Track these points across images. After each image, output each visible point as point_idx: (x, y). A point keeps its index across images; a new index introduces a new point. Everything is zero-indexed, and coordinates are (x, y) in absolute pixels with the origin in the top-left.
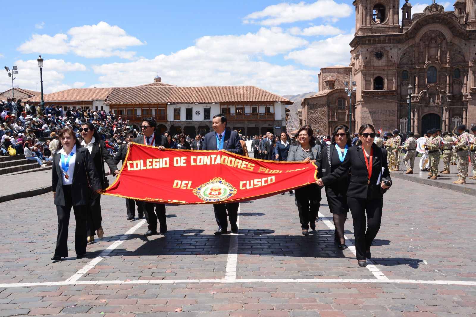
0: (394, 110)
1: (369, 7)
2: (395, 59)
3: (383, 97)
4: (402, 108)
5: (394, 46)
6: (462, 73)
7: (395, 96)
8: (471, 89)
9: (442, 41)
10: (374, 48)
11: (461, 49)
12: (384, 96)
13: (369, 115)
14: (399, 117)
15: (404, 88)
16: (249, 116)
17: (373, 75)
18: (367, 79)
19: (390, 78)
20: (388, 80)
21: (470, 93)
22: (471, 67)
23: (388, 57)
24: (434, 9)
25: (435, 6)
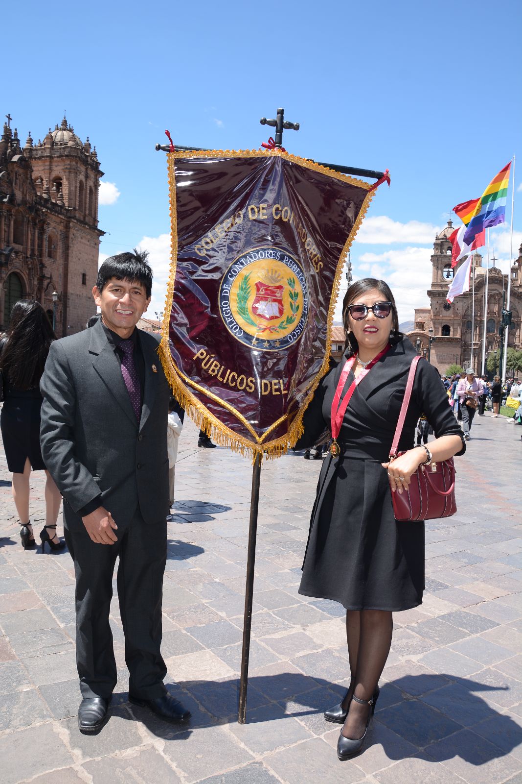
0: (457, 354)
1: (440, 266)
2: (461, 311)
4: (466, 352)
5: (460, 300)
6: (516, 326)
7: (459, 342)
9: (499, 299)
10: (443, 301)
11: (515, 306)
12: (450, 342)
13: (436, 357)
14: (462, 360)
15: (468, 336)
16: (335, 353)
17: (442, 323)
18: (436, 326)
19: (455, 327)
20: (453, 328)
23: (454, 309)
24: (493, 272)
25: (495, 269)
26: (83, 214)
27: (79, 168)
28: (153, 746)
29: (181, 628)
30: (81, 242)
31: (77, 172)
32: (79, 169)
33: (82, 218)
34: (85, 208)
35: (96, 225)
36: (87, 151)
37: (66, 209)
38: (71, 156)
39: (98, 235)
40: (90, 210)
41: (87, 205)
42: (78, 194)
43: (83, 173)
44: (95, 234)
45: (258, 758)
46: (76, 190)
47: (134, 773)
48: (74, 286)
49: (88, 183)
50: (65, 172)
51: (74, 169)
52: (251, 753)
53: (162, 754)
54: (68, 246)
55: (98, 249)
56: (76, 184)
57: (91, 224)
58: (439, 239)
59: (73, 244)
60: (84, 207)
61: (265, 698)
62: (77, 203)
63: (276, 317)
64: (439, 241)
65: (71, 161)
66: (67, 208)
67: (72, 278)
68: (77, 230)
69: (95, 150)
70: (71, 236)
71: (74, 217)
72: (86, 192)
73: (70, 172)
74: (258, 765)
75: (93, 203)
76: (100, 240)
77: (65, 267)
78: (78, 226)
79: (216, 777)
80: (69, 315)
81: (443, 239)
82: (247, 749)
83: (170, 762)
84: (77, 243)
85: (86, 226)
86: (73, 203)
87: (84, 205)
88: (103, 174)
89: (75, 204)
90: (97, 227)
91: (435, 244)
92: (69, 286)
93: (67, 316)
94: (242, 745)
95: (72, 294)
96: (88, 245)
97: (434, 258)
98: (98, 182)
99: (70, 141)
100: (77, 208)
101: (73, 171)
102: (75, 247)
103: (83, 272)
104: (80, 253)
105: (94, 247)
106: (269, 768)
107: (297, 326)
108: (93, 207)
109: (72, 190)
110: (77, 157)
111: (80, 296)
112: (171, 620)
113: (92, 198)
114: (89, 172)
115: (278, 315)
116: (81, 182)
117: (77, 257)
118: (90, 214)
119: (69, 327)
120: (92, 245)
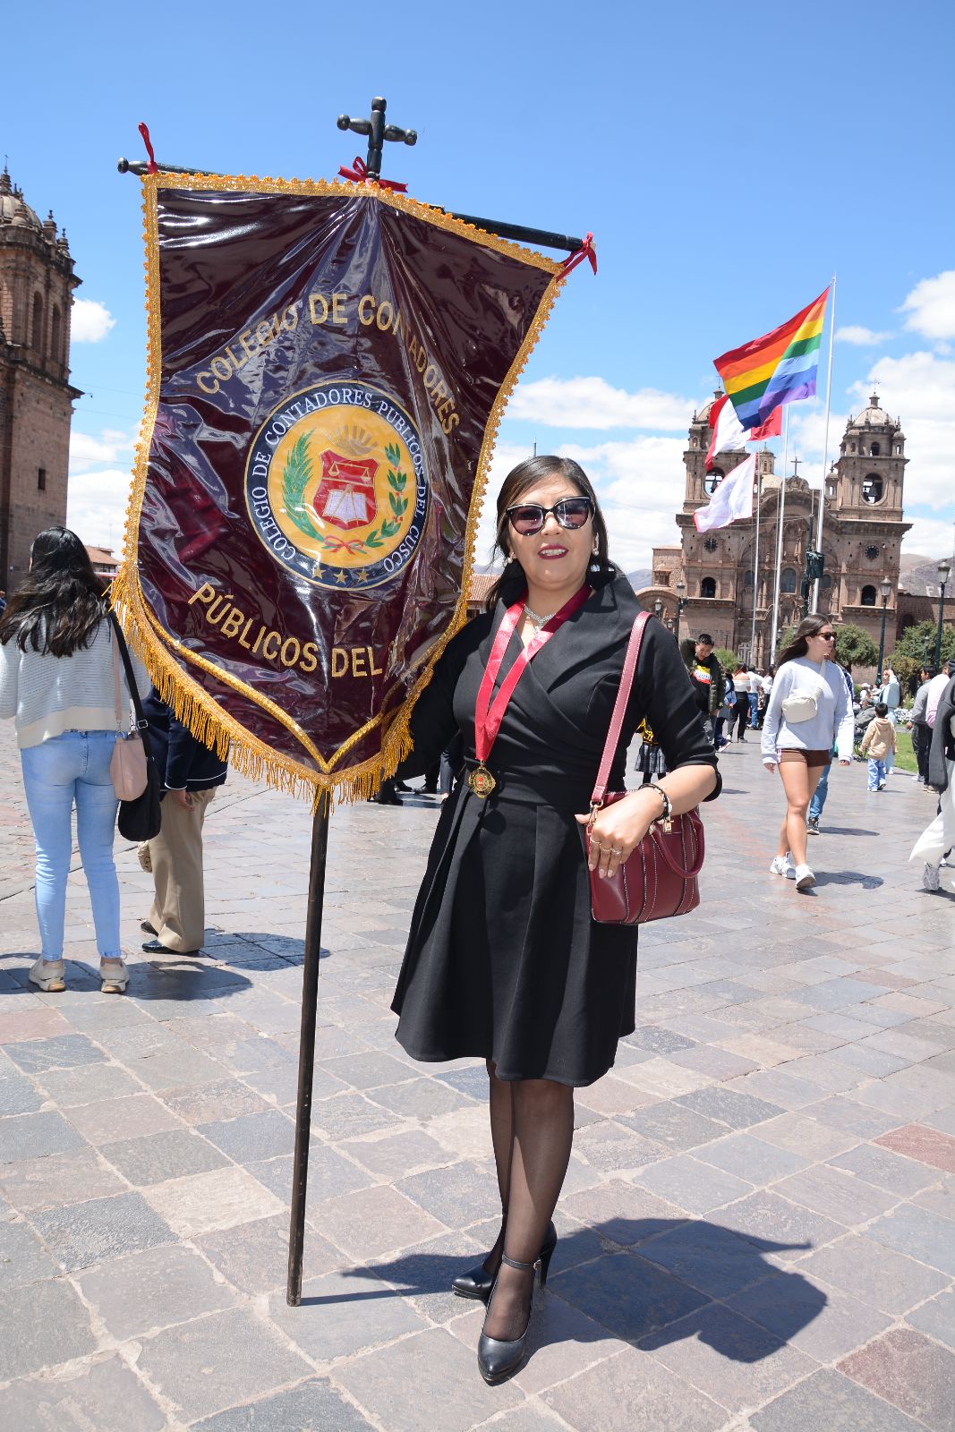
0: (728, 629)
1: (698, 473)
2: (735, 554)
3: (713, 610)
4: (743, 628)
5: (734, 533)
6: (832, 582)
7: (732, 608)
8: (844, 608)
9: (804, 532)
11: (831, 544)
12: (715, 608)
14: (736, 641)
15: (747, 598)
18: (691, 580)
19: (725, 581)
20: (722, 584)
21: (842, 613)
22: (844, 574)
23: (723, 549)
24: (794, 484)
25: (796, 480)
26: (40, 356)
27: (34, 268)
28: (118, 1355)
29: (188, 1125)
30: (35, 409)
31: (29, 277)
32: (33, 270)
33: (38, 364)
34: (45, 344)
35: (65, 378)
36: (50, 237)
37: (7, 346)
38: (18, 245)
39: (69, 397)
40: (54, 349)
41: (49, 340)
42: (31, 319)
43: (40, 279)
44: (63, 394)
45: (322, 1369)
46: (27, 311)
47: (74, 1409)
48: (23, 491)
49: (50, 298)
50: (6, 275)
51: (25, 271)
52: (309, 1361)
53: (135, 1369)
54: (12, 417)
55: (68, 423)
56: (28, 298)
57: (57, 375)
58: (699, 423)
59: (20, 412)
60: (42, 345)
61: (342, 1255)
62: (30, 335)
63: (362, 523)
64: (699, 426)
65: (17, 255)
66: (9, 343)
67: (18, 476)
68: (28, 387)
69: (64, 235)
70: (17, 397)
71: (24, 362)
72: (47, 315)
73: (16, 275)
74: (319, 1383)
75: (61, 337)
76: (73, 406)
77: (5, 456)
78: (31, 379)
79: (236, 1410)
80: (12, 547)
81: (705, 422)
82: (301, 1353)
83: (148, 1383)
84: (29, 411)
85: (47, 380)
86: (22, 334)
87: (42, 339)
88: (79, 282)
89: (26, 337)
90: (67, 381)
91: (691, 431)
92: (13, 491)
93: (9, 548)
94: (293, 1347)
95: (17, 506)
96: (49, 416)
97: (688, 456)
98: (70, 296)
99: (16, 215)
100: (30, 344)
101: (22, 274)
102: (26, 418)
103: (39, 465)
104: (34, 430)
105: (62, 420)
106: (342, 1388)
107: (403, 541)
108: (60, 344)
109: (20, 310)
110: (29, 247)
111: (33, 510)
112: (169, 1110)
113: (58, 327)
114: (53, 276)
115: (365, 519)
116: (37, 295)
117: (29, 436)
118: (54, 357)
119: (12, 568)
120: (59, 415)
